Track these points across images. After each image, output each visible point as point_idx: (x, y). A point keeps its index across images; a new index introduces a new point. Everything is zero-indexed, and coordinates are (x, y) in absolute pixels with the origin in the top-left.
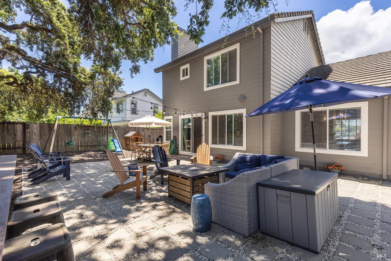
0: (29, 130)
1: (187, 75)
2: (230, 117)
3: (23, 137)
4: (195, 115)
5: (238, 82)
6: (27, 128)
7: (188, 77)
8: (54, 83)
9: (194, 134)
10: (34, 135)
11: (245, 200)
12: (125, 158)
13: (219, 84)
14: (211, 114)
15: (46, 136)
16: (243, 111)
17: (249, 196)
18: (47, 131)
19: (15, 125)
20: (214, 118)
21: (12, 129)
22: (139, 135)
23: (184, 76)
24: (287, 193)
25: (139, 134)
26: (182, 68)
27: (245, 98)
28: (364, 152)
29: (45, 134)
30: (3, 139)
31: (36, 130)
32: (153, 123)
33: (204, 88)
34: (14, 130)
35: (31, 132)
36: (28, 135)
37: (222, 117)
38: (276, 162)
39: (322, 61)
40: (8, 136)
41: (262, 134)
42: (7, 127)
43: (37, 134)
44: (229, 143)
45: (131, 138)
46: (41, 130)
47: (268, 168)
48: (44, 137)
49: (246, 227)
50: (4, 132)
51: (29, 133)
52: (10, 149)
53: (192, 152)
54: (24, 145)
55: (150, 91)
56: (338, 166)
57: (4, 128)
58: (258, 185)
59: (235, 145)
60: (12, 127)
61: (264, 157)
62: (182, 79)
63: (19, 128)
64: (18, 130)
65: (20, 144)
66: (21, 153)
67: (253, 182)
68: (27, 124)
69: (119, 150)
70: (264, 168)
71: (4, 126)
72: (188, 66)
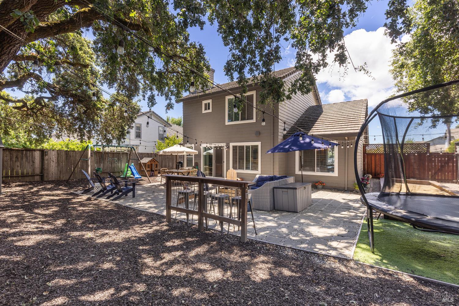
0: (47, 157)
1: (209, 109)
2: (248, 147)
3: (41, 164)
4: (217, 145)
5: (254, 121)
6: (46, 155)
7: (210, 111)
8: (62, 107)
9: (216, 161)
10: (52, 162)
11: (269, 194)
12: (150, 183)
13: (239, 120)
14: (232, 145)
15: (64, 163)
16: (259, 144)
17: (270, 193)
18: (64, 157)
19: (33, 152)
20: (235, 148)
21: (31, 157)
22: (155, 162)
23: (206, 109)
24: (286, 190)
25: (154, 160)
26: (204, 102)
27: (260, 133)
28: (336, 174)
29: (63, 160)
30: (22, 166)
31: (54, 156)
32: (185, 152)
33: (226, 123)
34: (32, 157)
35: (49, 159)
36: (46, 162)
37: (242, 148)
38: (282, 179)
39: (318, 99)
40: (27, 163)
41: (272, 162)
42: (26, 154)
43: (54, 161)
44: (247, 168)
45: (147, 164)
46: (59, 157)
47: (278, 181)
48: (62, 164)
49: (269, 207)
50: (22, 159)
51: (47, 160)
52: (29, 176)
53: (214, 176)
54: (42, 172)
55: (155, 114)
56: (322, 183)
57: (23, 155)
58: (274, 188)
59: (252, 170)
60: (31, 154)
61: (275, 176)
62: (204, 112)
63: (37, 155)
64: (36, 158)
65: (38, 171)
66: (38, 180)
67: (272, 187)
68: (45, 151)
69: (137, 176)
70: (276, 181)
71: (22, 154)
72: (210, 101)
